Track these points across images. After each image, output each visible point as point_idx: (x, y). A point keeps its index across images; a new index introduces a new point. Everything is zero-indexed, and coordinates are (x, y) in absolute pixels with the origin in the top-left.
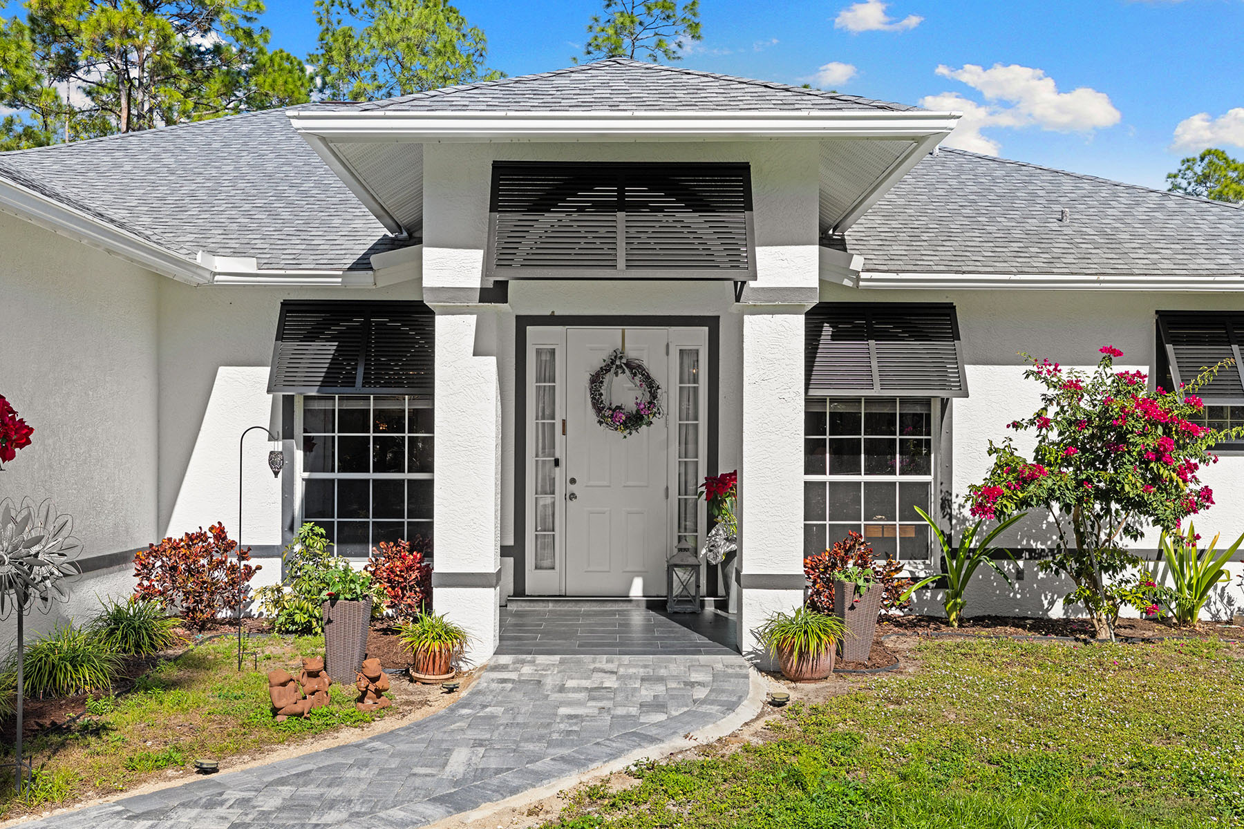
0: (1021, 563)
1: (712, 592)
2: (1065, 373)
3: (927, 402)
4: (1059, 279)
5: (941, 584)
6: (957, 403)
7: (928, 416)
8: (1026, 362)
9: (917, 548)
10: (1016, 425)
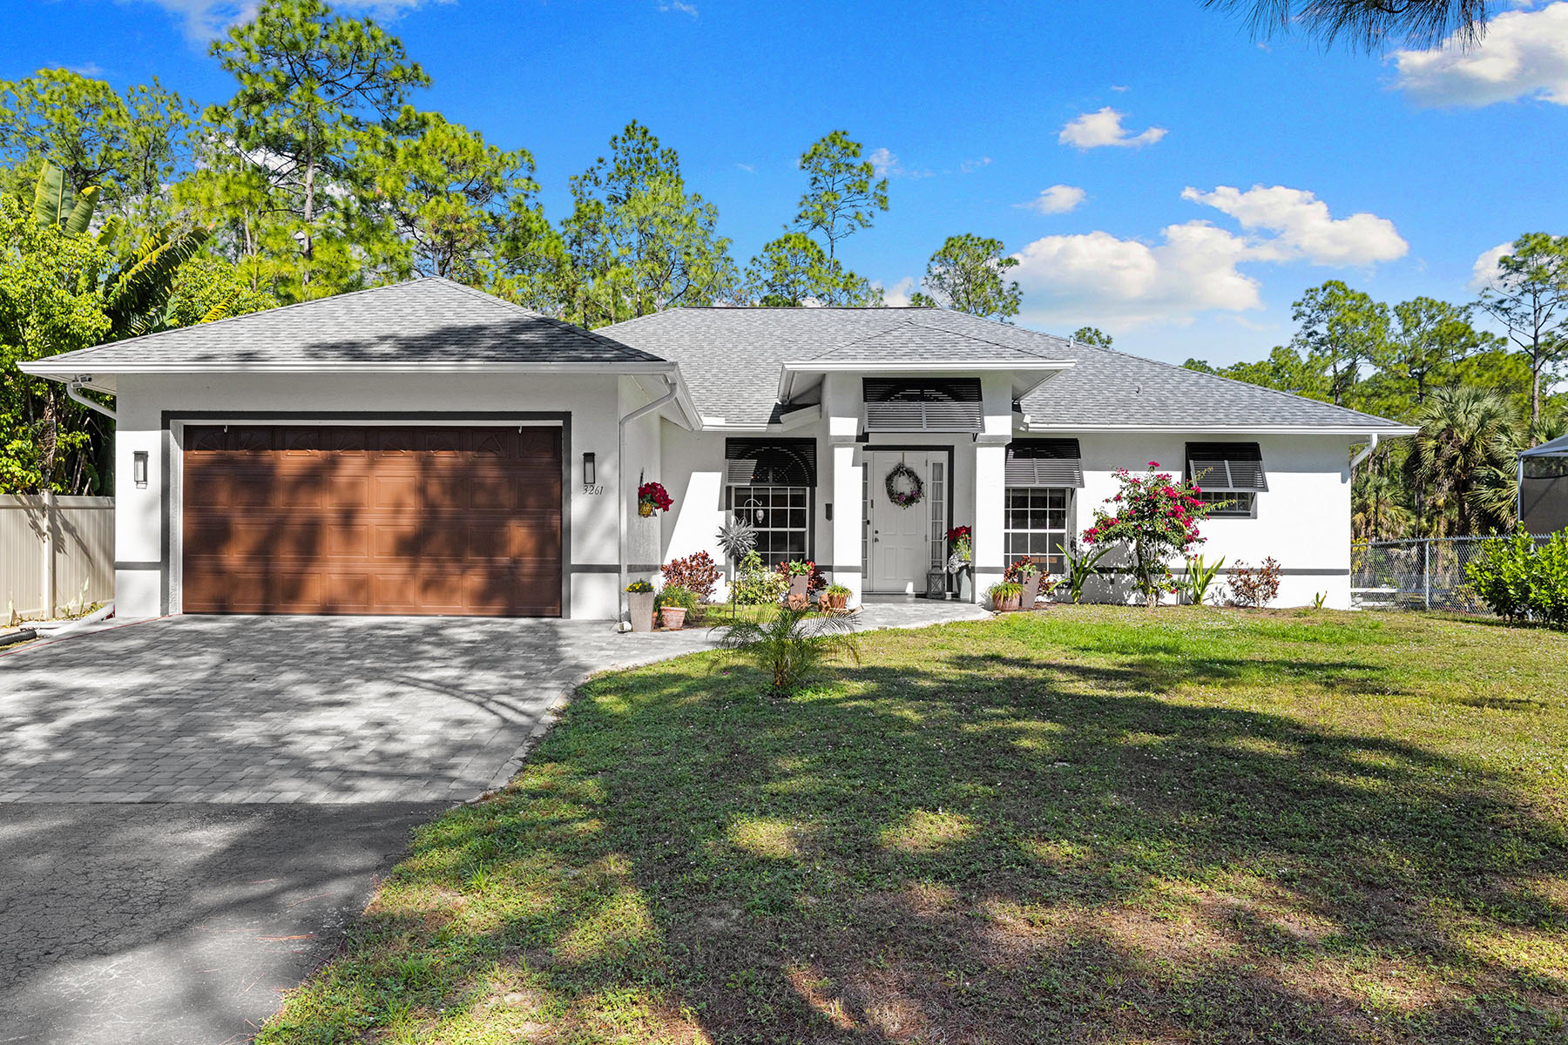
0: (1113, 576)
1: (950, 589)
2: (1132, 475)
3: (1063, 491)
4: (1131, 427)
5: (1070, 585)
6: (1079, 491)
7: (1064, 498)
8: (1112, 469)
9: (1058, 568)
10: (1107, 501)
